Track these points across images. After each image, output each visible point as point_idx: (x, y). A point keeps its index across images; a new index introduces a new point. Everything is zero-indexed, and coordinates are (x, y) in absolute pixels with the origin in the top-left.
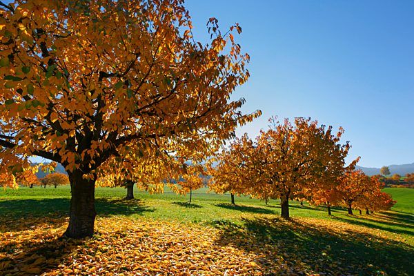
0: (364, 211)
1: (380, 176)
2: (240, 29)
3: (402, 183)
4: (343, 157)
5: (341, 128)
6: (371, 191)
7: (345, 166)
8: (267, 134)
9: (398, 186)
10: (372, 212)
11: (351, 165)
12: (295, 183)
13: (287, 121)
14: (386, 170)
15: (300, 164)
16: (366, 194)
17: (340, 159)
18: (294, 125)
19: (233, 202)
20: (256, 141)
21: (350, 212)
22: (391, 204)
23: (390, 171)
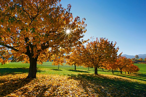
0: (127, 73)
1: (135, 59)
2: (85, 19)
3: (144, 62)
4: (116, 52)
5: (116, 42)
6: (129, 64)
7: (117, 55)
8: (90, 44)
9: (142, 63)
10: (131, 73)
11: (119, 55)
12: (100, 61)
13: (97, 39)
14: (137, 56)
15: (102, 55)
16: (127, 66)
17: (115, 53)
18: (100, 40)
19: (75, 69)
20: (86, 46)
21: (121, 73)
22: (138, 70)
23: (139, 57)
